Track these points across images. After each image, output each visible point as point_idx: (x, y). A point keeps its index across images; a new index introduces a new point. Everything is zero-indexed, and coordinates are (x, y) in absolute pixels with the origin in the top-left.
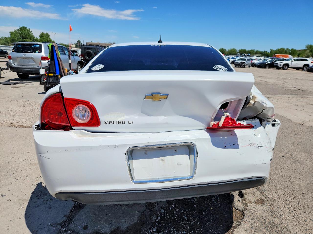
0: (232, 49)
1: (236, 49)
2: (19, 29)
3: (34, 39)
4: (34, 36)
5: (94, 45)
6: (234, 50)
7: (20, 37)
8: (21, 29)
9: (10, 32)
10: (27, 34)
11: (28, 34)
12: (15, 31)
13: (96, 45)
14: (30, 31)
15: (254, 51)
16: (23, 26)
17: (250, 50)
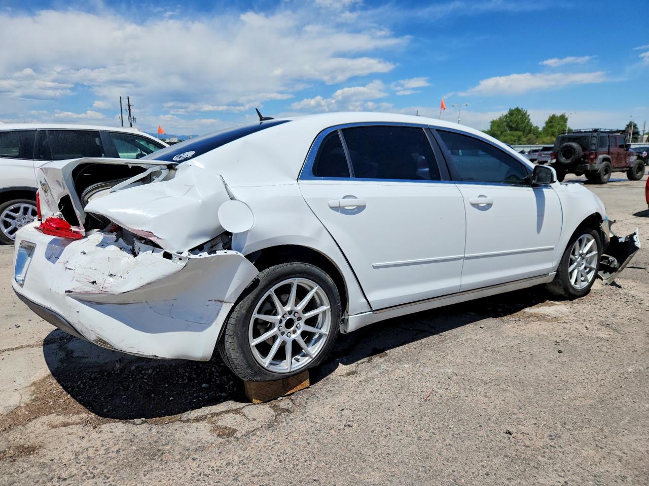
2: (507, 115)
3: (531, 129)
4: (533, 124)
5: (588, 130)
7: (507, 128)
8: (511, 113)
9: (491, 122)
10: (520, 122)
11: (522, 121)
12: (500, 119)
13: (591, 130)
14: (528, 114)
16: (516, 107)
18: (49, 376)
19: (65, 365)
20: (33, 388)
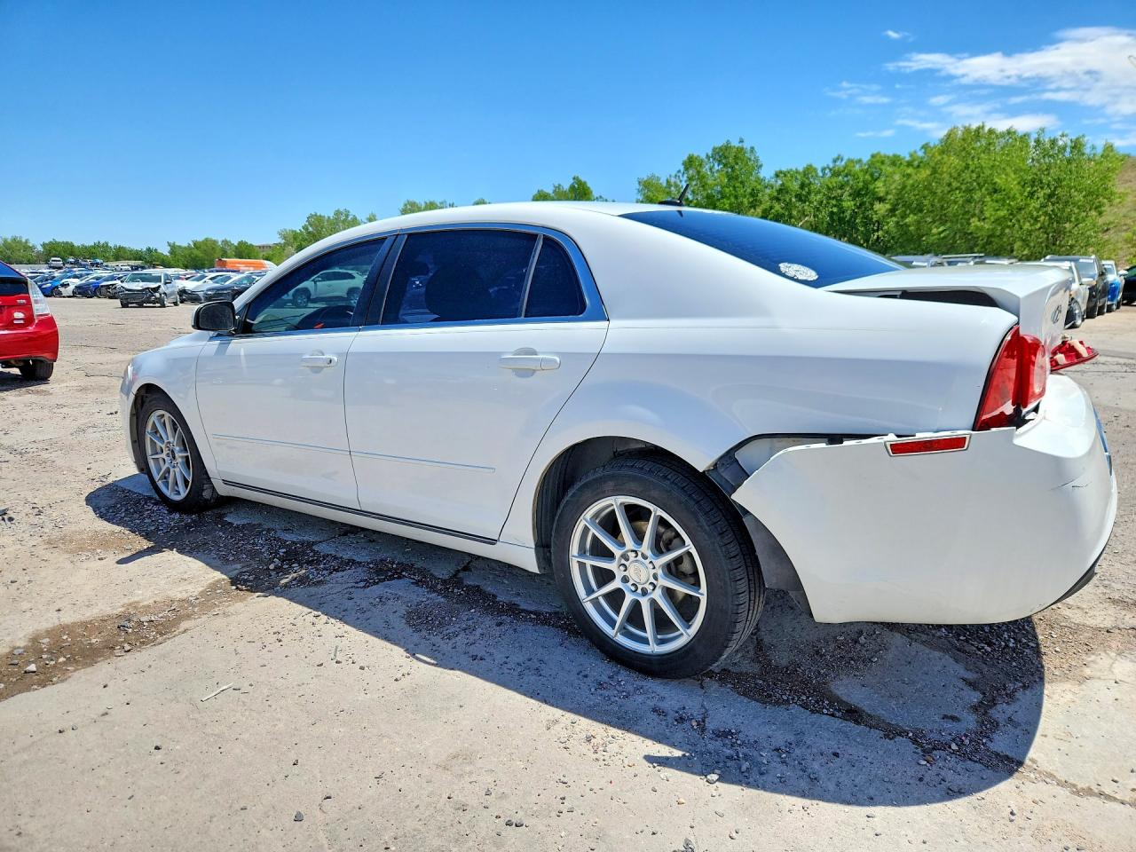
0: (9, 241)
1: (27, 241)
6: (20, 242)
15: (106, 246)
17: (89, 243)
18: (1051, 681)
19: (1011, 686)
20: (1087, 672)
